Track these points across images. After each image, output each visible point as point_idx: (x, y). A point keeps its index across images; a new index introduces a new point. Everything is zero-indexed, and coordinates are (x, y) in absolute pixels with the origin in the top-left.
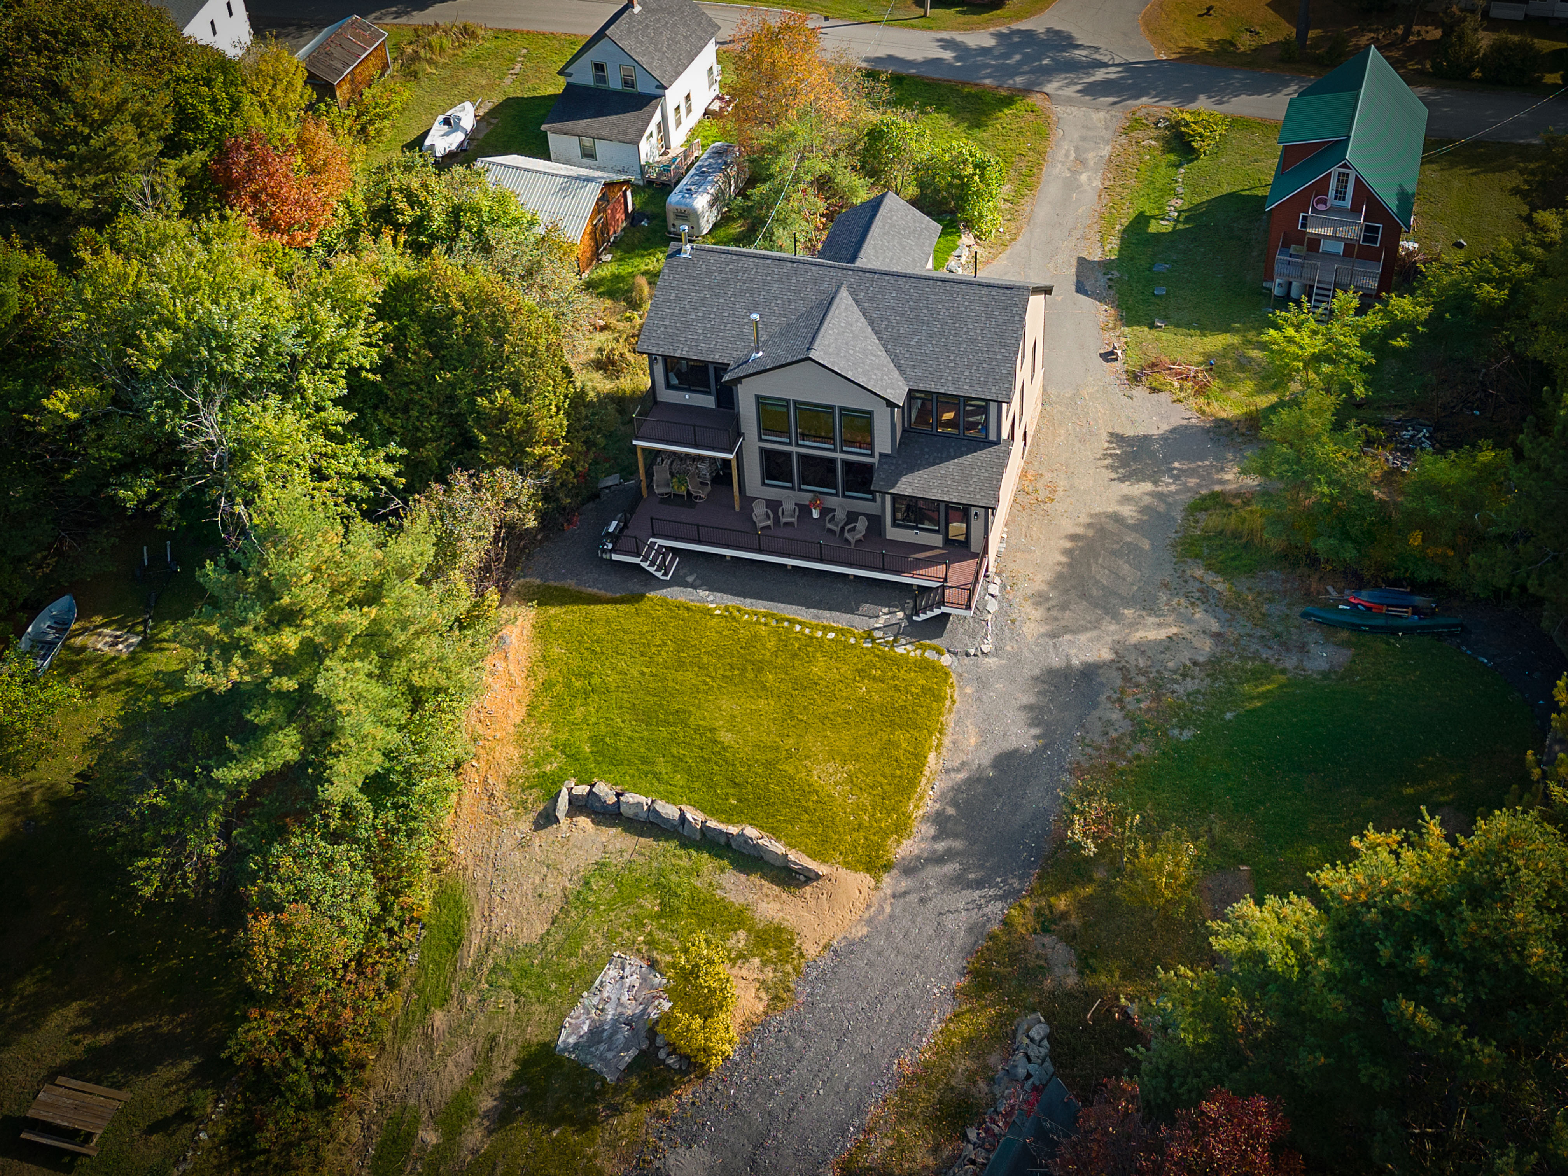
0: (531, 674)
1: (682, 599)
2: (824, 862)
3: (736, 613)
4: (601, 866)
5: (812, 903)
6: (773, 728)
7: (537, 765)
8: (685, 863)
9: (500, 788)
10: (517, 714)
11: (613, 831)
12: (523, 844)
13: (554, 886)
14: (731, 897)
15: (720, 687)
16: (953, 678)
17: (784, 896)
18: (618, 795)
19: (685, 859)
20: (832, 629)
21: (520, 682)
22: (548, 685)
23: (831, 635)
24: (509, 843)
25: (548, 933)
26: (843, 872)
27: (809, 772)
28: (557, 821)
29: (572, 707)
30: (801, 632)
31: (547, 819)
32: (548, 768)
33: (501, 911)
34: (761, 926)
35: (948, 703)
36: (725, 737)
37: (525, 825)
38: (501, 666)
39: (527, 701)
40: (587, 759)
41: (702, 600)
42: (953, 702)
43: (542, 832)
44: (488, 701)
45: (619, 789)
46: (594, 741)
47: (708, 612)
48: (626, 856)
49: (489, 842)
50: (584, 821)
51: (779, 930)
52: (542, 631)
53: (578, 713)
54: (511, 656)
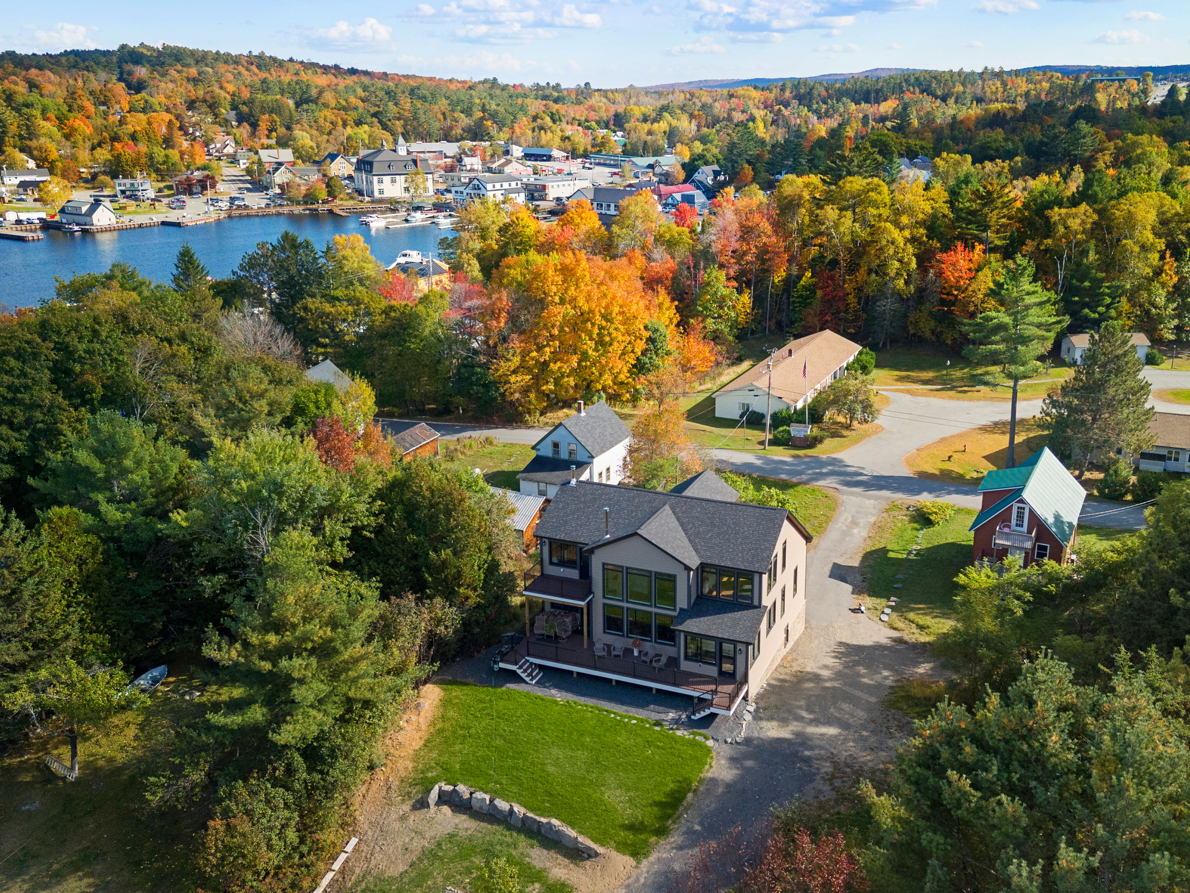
0: (433, 724)
1: (539, 694)
2: (602, 845)
3: (573, 704)
4: (451, 836)
5: (590, 871)
6: (583, 766)
7: (423, 772)
8: (508, 839)
9: (395, 783)
10: (417, 744)
11: (464, 817)
12: (403, 818)
13: (418, 845)
14: (535, 863)
15: (553, 742)
16: (714, 754)
17: (572, 866)
18: (471, 794)
19: (508, 837)
20: (635, 719)
21: (424, 727)
22: (440, 731)
23: (634, 722)
24: (394, 816)
25: (406, 872)
26: (614, 854)
27: (603, 793)
28: (428, 806)
29: (454, 744)
30: (614, 718)
31: (422, 804)
32: (430, 775)
33: (378, 856)
34: (551, 882)
35: (707, 767)
36: (551, 769)
37: (406, 807)
38: (414, 718)
39: (426, 738)
40: (455, 772)
41: (553, 696)
42: (711, 767)
43: (417, 812)
44: (401, 737)
45: (472, 790)
46: (463, 763)
47: (556, 703)
48: (469, 832)
49: (381, 815)
50: (446, 809)
51: (563, 885)
52: (445, 703)
53: (457, 747)
54: (422, 714)
